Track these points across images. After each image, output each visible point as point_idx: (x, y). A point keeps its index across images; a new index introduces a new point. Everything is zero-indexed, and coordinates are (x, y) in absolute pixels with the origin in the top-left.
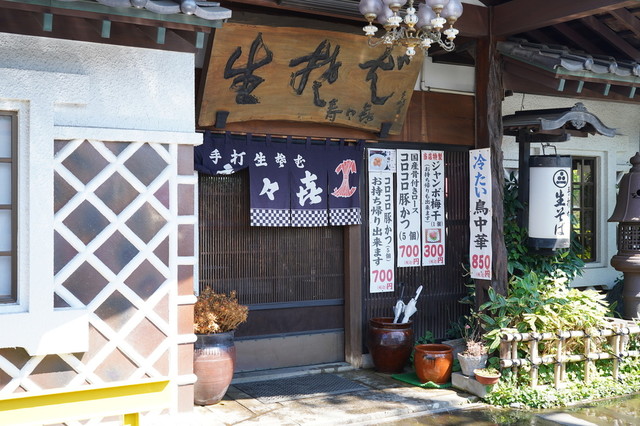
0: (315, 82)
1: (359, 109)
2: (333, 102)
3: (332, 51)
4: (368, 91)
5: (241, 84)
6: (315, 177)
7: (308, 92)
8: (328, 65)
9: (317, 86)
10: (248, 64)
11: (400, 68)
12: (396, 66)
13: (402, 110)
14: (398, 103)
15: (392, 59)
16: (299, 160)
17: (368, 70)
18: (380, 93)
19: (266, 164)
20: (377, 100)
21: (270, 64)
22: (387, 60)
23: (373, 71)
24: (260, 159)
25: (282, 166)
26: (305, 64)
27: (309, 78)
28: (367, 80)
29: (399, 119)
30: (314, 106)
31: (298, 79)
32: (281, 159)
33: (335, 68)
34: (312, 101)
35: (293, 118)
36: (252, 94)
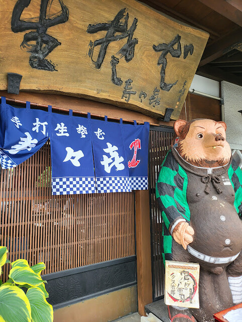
0: (113, 57)
1: (150, 93)
2: (129, 82)
3: (130, 24)
4: (159, 76)
5: (34, 43)
6: (116, 148)
7: (106, 67)
8: (126, 40)
9: (115, 61)
10: (41, 18)
11: (185, 58)
12: (183, 55)
13: (182, 97)
14: (180, 92)
15: (180, 46)
16: (99, 132)
17: (160, 53)
18: (167, 80)
19: (67, 135)
20: (164, 86)
21: (67, 24)
22: (176, 47)
23: (164, 55)
24: (62, 129)
25: (84, 136)
26: (104, 33)
27: (108, 51)
28: (159, 64)
29: (179, 106)
30: (111, 83)
31: (97, 50)
32: (82, 130)
33: (132, 44)
34: (110, 78)
35: (92, 93)
36: (48, 58)
